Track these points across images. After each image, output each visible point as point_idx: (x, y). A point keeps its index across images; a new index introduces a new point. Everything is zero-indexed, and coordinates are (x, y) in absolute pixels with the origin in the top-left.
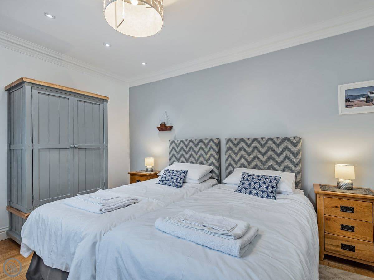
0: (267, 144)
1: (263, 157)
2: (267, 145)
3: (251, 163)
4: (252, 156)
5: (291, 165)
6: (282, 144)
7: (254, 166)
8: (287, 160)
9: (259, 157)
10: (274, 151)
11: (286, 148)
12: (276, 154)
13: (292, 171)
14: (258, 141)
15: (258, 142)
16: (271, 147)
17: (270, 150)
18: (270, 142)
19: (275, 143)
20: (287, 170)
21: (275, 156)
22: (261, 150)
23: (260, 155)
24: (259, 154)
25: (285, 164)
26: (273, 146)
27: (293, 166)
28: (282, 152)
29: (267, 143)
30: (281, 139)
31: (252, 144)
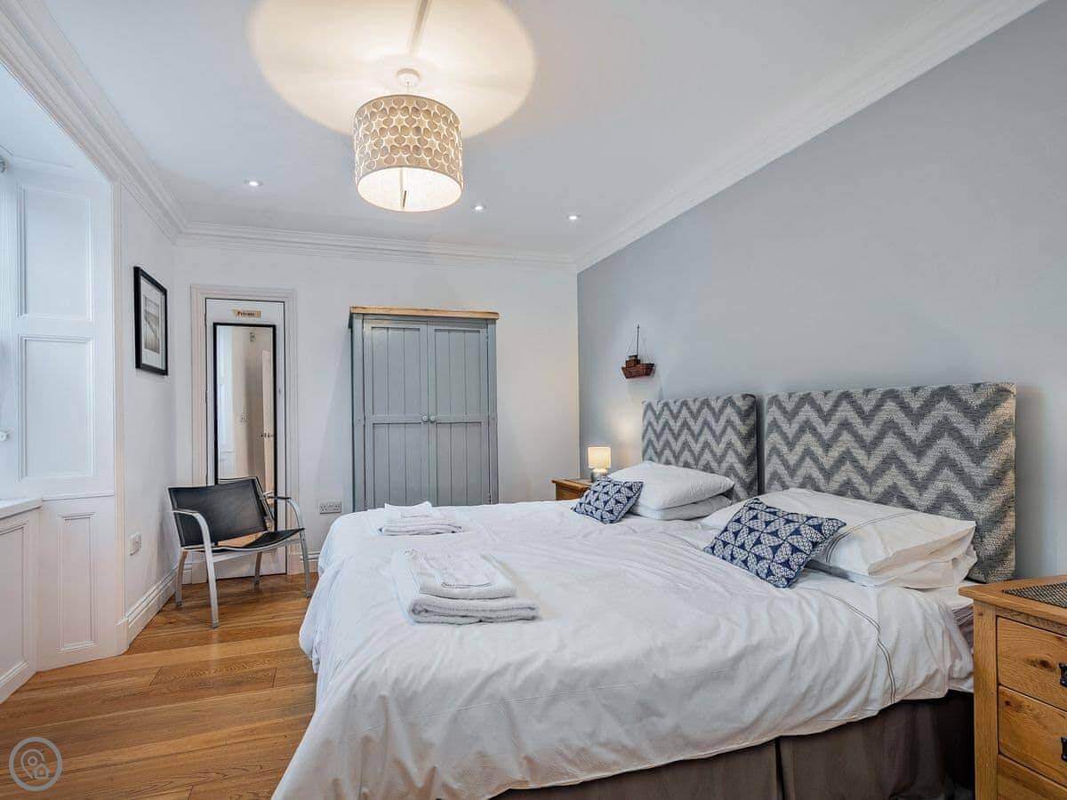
0: (880, 410)
1: (869, 455)
2: (882, 417)
3: (833, 475)
4: (835, 453)
5: (961, 491)
6: (930, 412)
7: (841, 486)
8: (946, 472)
9: (855, 455)
10: (901, 435)
11: (944, 428)
12: (908, 449)
13: (965, 514)
14: (853, 403)
15: (853, 406)
16: (892, 421)
17: (891, 434)
18: (890, 405)
19: (905, 407)
20: (948, 507)
21: (908, 454)
22: (860, 432)
23: (861, 451)
24: (856, 445)
25: (940, 484)
26: (900, 418)
27: (968, 493)
28: (930, 441)
29: (878, 407)
30: (925, 394)
31: (836, 410)
